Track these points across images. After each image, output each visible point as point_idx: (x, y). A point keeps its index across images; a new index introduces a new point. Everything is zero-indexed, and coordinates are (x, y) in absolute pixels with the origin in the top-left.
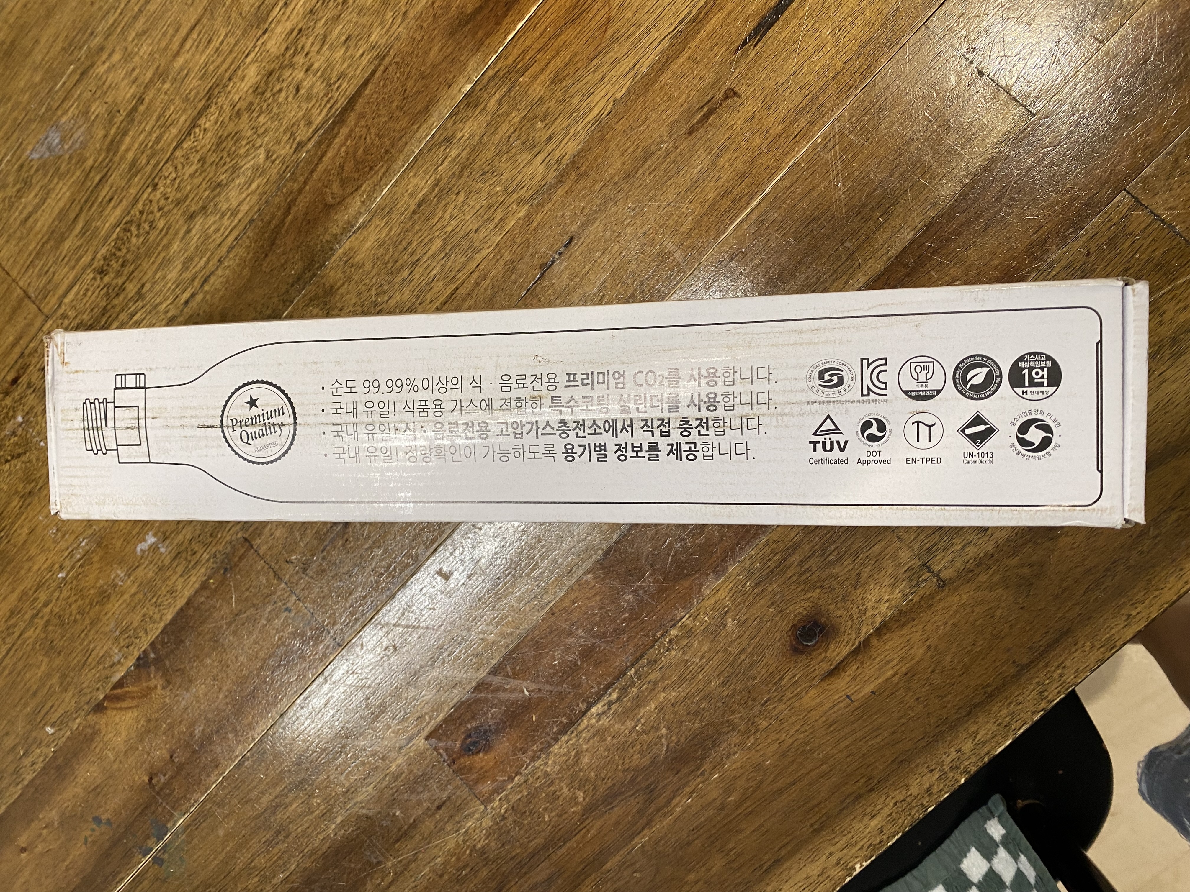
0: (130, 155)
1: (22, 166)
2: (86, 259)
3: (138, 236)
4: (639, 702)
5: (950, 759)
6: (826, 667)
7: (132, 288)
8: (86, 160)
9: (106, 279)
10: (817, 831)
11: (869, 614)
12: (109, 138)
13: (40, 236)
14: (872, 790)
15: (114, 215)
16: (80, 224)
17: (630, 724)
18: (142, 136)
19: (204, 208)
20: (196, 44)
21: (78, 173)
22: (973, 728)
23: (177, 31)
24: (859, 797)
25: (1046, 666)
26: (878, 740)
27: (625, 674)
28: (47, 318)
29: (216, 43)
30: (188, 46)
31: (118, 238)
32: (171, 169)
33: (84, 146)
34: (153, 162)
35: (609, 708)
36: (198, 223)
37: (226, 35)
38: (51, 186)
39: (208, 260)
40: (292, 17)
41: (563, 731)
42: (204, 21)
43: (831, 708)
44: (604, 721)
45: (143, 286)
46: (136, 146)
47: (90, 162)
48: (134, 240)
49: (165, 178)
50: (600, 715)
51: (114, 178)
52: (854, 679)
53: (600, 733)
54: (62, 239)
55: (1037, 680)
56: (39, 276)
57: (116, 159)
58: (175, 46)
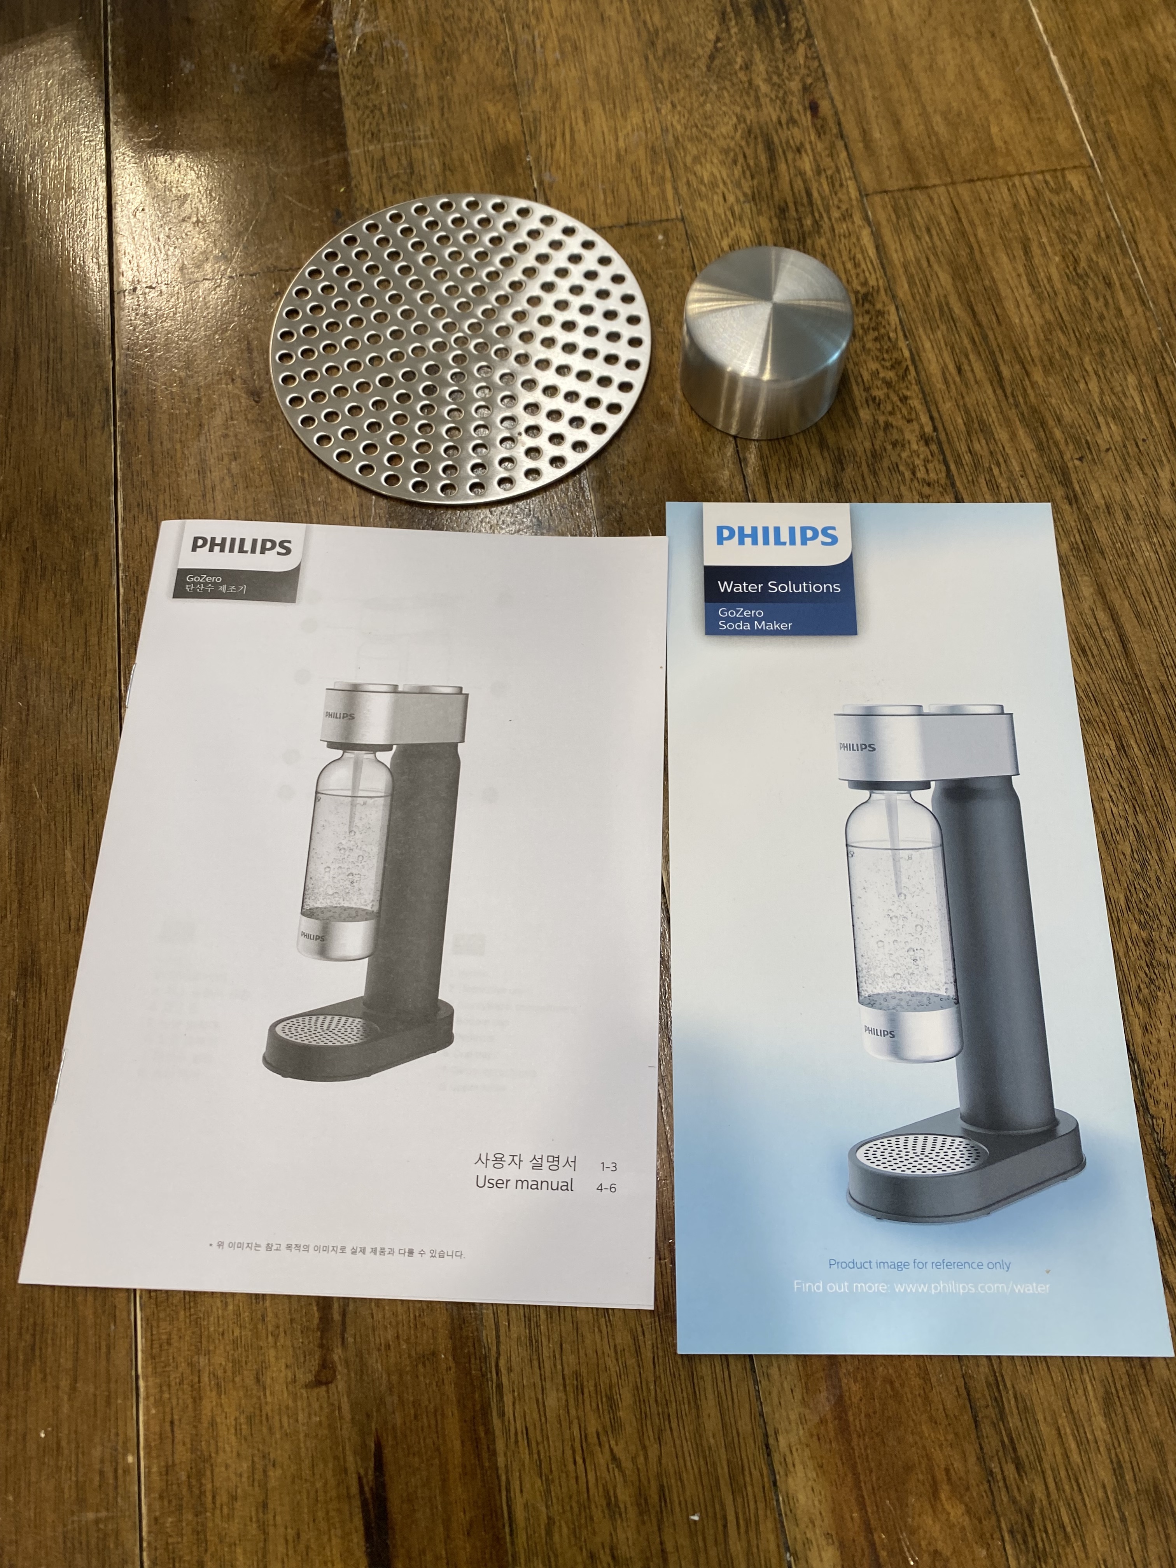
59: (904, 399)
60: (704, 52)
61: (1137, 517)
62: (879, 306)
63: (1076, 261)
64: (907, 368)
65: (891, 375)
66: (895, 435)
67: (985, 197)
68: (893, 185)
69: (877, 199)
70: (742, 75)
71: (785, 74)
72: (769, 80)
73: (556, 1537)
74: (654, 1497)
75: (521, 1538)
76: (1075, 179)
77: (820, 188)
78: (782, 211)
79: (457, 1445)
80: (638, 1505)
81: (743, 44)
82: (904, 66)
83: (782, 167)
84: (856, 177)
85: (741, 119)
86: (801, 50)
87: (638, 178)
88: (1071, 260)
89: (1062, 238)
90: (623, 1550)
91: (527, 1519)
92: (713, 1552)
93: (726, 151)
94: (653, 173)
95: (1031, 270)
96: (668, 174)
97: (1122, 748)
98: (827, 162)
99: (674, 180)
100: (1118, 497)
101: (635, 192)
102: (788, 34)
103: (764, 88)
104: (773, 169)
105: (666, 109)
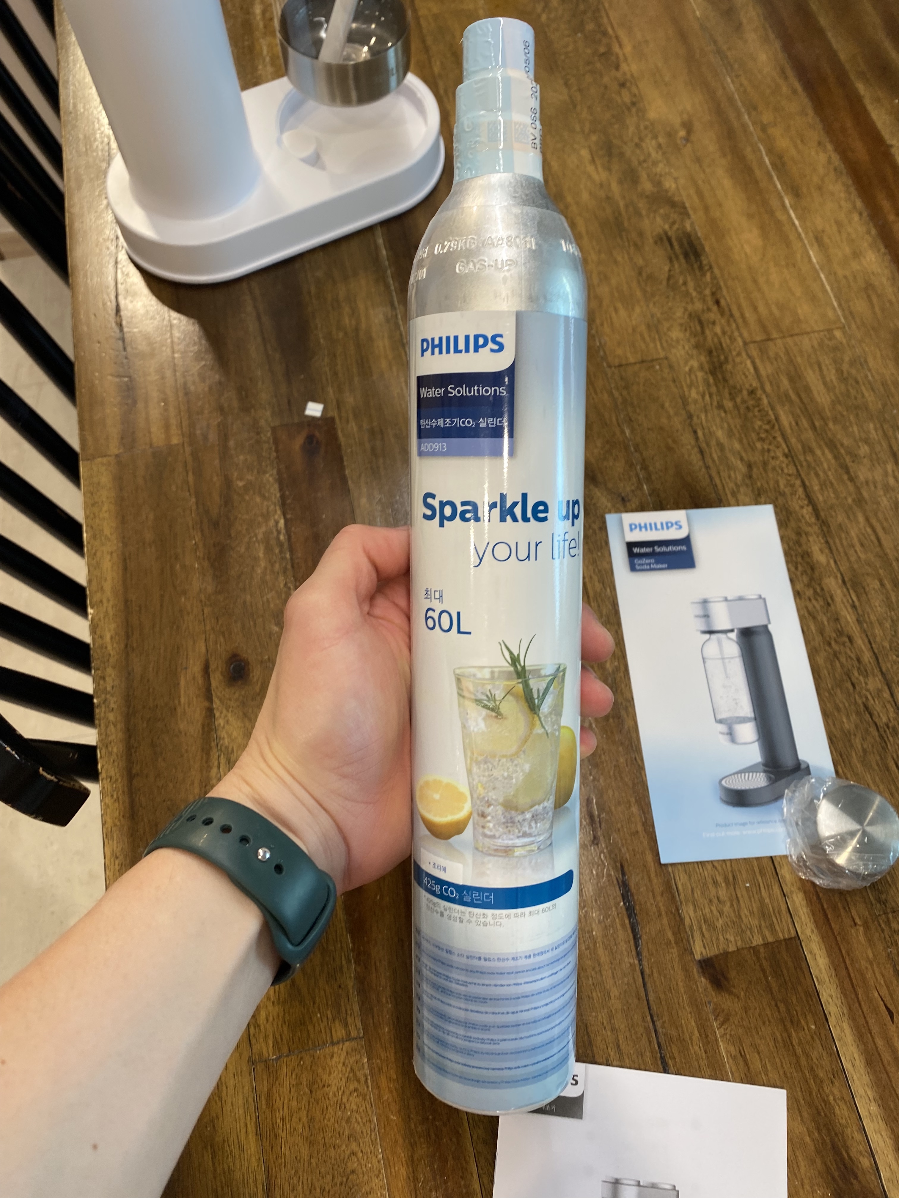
0: (818, 452)
1: (857, 382)
2: (768, 388)
3: (760, 427)
4: (269, 549)
5: (112, 702)
6: (212, 667)
7: (728, 404)
8: (834, 424)
9: (745, 393)
10: (126, 601)
11: (224, 711)
12: (839, 446)
13: (802, 368)
14: (126, 646)
15: (785, 420)
16: (793, 397)
17: (260, 536)
18: (826, 466)
19: (750, 477)
20: (866, 535)
21: (829, 414)
22: (119, 726)
23: (884, 529)
24: (128, 637)
25: (123, 792)
26: (151, 669)
27: (290, 551)
28: (745, 344)
29: (858, 548)
30: (869, 530)
31: (767, 414)
32: (791, 472)
33: (845, 428)
34: (804, 464)
35: (277, 530)
36: (742, 467)
37: (859, 557)
38: (831, 394)
39: (713, 461)
40: (842, 605)
41: (283, 497)
42: (878, 549)
43: (187, 655)
44: (272, 523)
45: (725, 412)
46: (822, 459)
47: (831, 425)
48: (759, 423)
49: (787, 465)
50: (277, 523)
51: (809, 435)
52: (194, 678)
53: (266, 517)
54: (791, 380)
55: (120, 781)
56: (777, 354)
57: (822, 443)
58: (874, 521)
59: (774, 438)
60: (664, 276)
61: (879, 486)
62: (758, 395)
63: (842, 372)
64: (774, 425)
65: (767, 427)
66: (772, 454)
67: (799, 343)
68: (758, 338)
69: (752, 346)
70: (683, 288)
71: (703, 286)
72: (695, 290)
73: (696, 895)
74: (731, 878)
75: (682, 896)
76: (838, 334)
77: (726, 341)
78: (710, 352)
79: (652, 864)
80: (725, 882)
81: (681, 273)
82: (755, 281)
83: (707, 332)
84: (741, 335)
85: (686, 309)
86: (708, 275)
87: (643, 339)
88: (840, 372)
89: (835, 362)
90: (722, 898)
91: (684, 890)
92: (756, 897)
93: (681, 325)
94: (650, 336)
95: (823, 377)
96: (657, 337)
97: (882, 585)
98: (727, 328)
99: (660, 340)
100: (871, 478)
101: (643, 346)
102: (701, 267)
103: (694, 294)
104: (703, 333)
105: (651, 305)
